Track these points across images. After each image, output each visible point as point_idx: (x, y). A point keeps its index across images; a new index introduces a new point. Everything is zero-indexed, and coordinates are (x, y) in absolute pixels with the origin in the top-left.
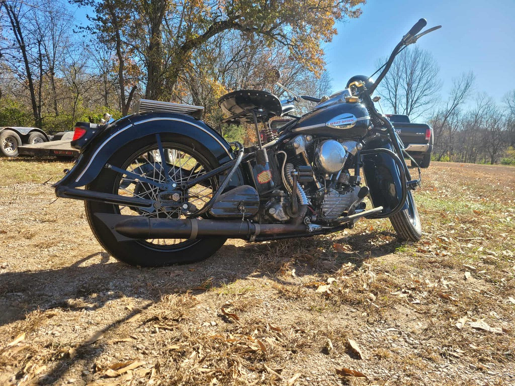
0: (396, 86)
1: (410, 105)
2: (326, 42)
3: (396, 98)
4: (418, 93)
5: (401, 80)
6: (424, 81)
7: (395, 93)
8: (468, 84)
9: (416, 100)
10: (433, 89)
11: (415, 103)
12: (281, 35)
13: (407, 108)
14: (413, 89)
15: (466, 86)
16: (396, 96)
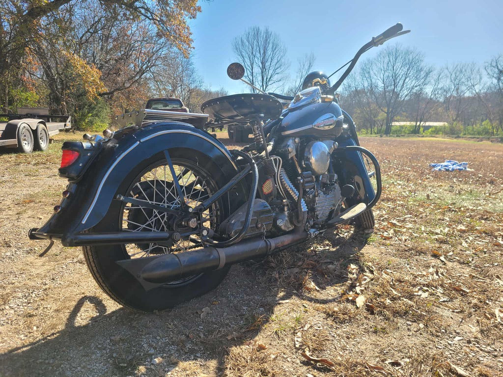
0: (252, 65)
1: (265, 82)
2: (191, 18)
3: (252, 76)
4: (271, 72)
5: (256, 59)
6: (275, 61)
7: (251, 71)
8: (310, 64)
9: (270, 78)
10: (283, 68)
11: (269, 81)
12: (144, 8)
13: (263, 85)
14: (267, 68)
15: (310, 66)
16: (252, 73)
